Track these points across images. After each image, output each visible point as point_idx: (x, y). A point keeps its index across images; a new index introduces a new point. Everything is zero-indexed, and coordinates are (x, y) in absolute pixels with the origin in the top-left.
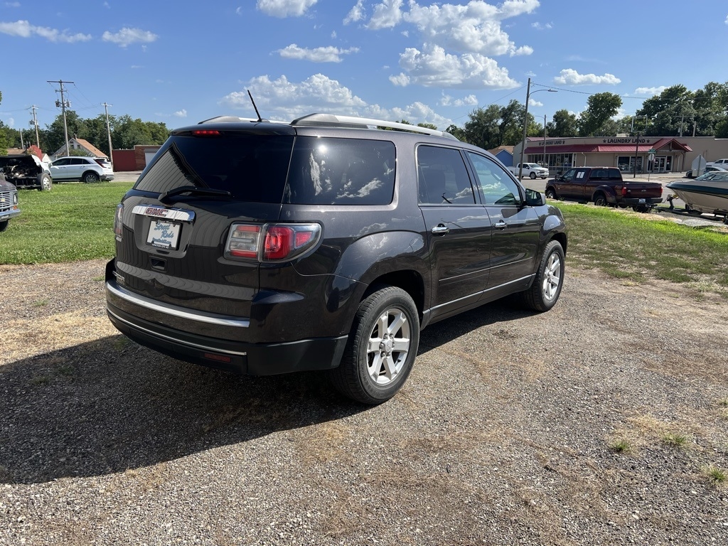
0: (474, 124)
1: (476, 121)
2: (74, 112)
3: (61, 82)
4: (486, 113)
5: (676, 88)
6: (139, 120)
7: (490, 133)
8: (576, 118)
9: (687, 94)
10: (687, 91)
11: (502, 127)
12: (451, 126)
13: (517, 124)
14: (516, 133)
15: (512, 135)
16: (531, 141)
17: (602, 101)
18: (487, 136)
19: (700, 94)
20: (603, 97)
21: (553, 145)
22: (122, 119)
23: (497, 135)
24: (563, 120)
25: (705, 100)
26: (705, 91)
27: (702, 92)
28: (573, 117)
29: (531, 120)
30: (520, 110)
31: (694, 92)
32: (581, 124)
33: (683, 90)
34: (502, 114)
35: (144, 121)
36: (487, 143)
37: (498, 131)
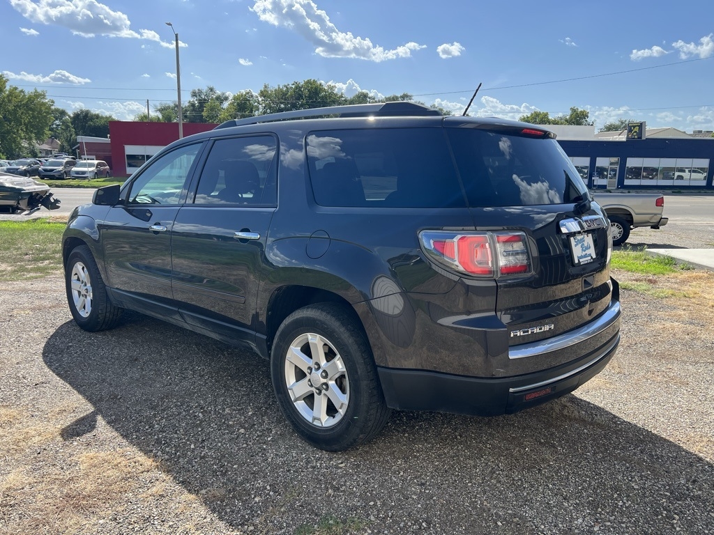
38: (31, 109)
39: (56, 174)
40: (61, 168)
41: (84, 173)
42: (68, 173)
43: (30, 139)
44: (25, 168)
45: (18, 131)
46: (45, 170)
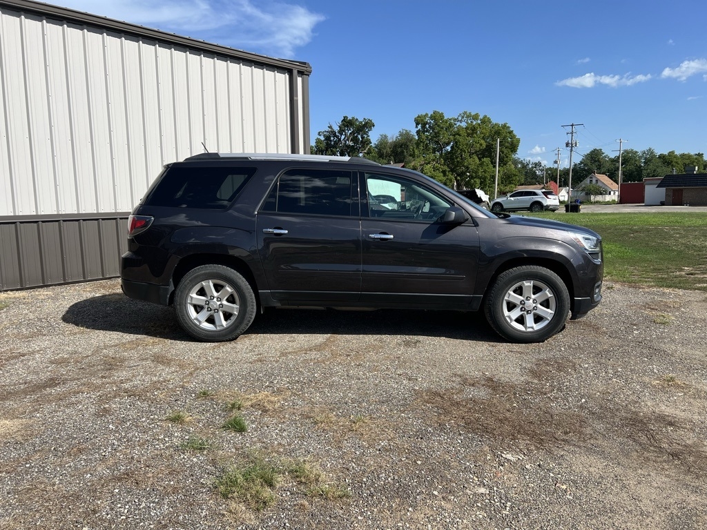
2: (601, 150)
3: (572, 125)
6: (673, 152)
22: (645, 153)
35: (678, 153)
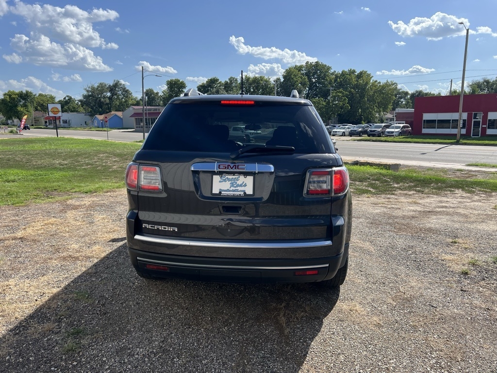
0: (89, 96)
1: (90, 93)
4: (98, 88)
5: (214, 79)
7: (103, 103)
8: (160, 94)
9: (220, 83)
10: (220, 81)
11: (110, 98)
12: (67, 96)
13: (121, 97)
14: (121, 103)
15: (118, 104)
16: (134, 109)
17: (175, 84)
18: (101, 104)
19: (226, 83)
20: (175, 82)
21: (152, 111)
23: (107, 104)
24: (151, 95)
25: (230, 87)
26: (229, 81)
27: (227, 82)
28: (157, 93)
29: (130, 94)
30: (122, 87)
31: (223, 82)
32: (164, 98)
33: (217, 80)
34: (109, 89)
36: (100, 109)
37: (108, 101)
38: (383, 93)
39: (376, 133)
40: (380, 130)
41: (392, 132)
42: (383, 133)
43: (380, 111)
44: (360, 130)
45: (374, 107)
46: (371, 131)
